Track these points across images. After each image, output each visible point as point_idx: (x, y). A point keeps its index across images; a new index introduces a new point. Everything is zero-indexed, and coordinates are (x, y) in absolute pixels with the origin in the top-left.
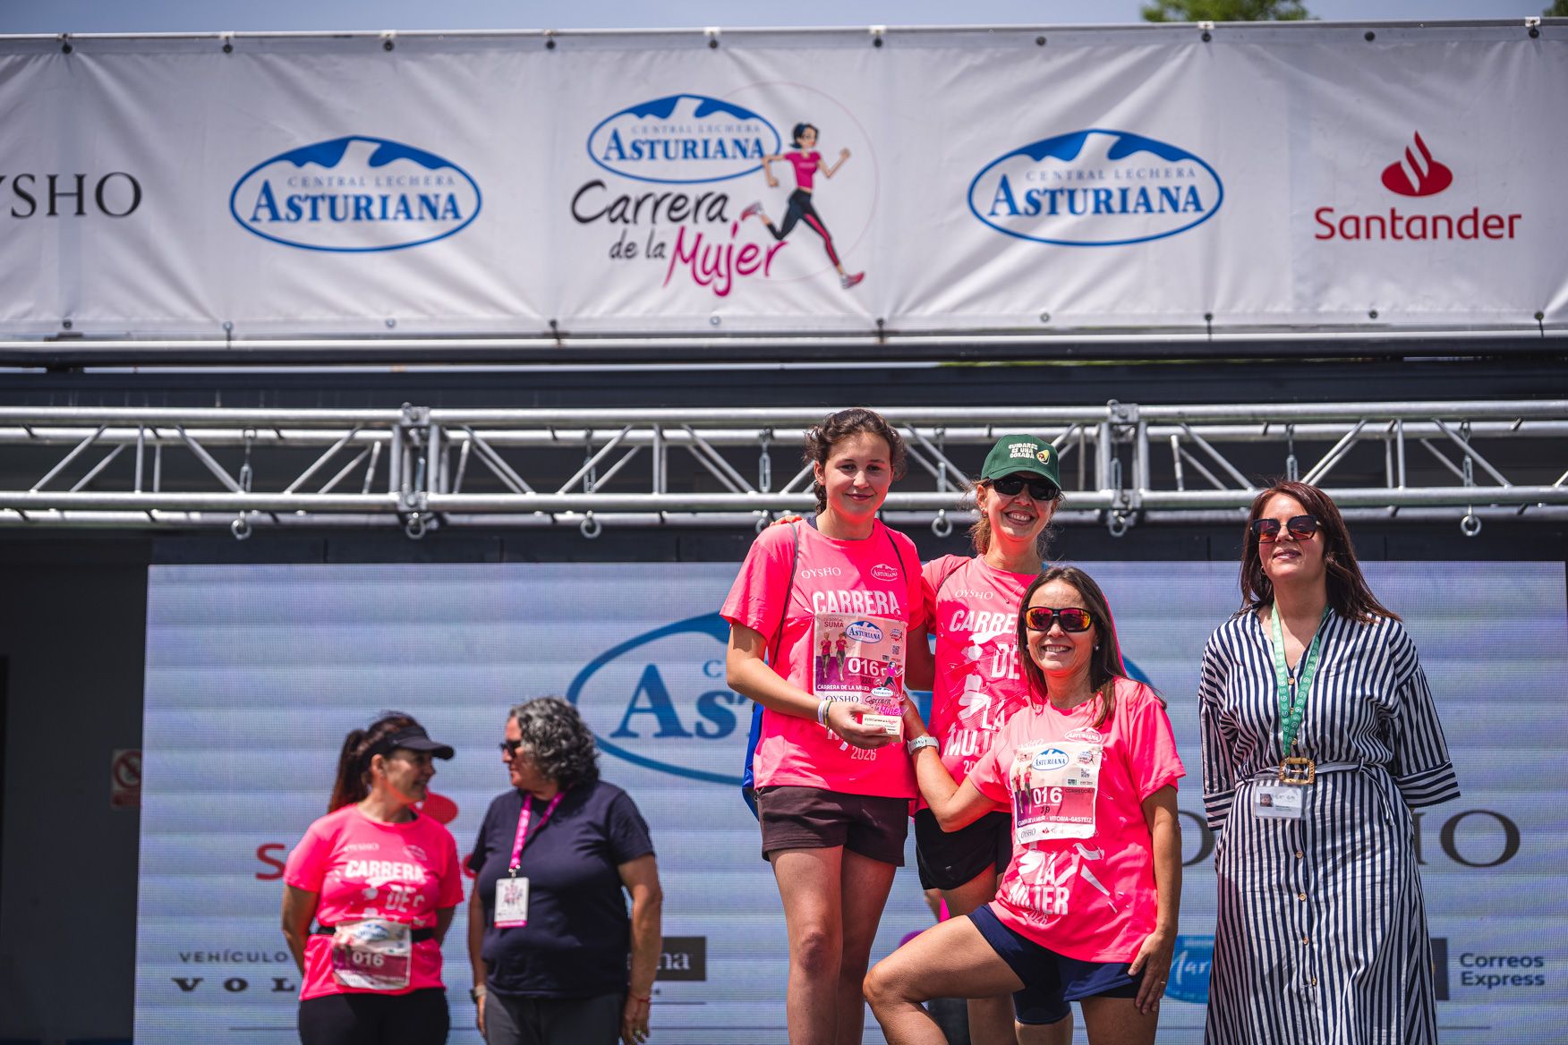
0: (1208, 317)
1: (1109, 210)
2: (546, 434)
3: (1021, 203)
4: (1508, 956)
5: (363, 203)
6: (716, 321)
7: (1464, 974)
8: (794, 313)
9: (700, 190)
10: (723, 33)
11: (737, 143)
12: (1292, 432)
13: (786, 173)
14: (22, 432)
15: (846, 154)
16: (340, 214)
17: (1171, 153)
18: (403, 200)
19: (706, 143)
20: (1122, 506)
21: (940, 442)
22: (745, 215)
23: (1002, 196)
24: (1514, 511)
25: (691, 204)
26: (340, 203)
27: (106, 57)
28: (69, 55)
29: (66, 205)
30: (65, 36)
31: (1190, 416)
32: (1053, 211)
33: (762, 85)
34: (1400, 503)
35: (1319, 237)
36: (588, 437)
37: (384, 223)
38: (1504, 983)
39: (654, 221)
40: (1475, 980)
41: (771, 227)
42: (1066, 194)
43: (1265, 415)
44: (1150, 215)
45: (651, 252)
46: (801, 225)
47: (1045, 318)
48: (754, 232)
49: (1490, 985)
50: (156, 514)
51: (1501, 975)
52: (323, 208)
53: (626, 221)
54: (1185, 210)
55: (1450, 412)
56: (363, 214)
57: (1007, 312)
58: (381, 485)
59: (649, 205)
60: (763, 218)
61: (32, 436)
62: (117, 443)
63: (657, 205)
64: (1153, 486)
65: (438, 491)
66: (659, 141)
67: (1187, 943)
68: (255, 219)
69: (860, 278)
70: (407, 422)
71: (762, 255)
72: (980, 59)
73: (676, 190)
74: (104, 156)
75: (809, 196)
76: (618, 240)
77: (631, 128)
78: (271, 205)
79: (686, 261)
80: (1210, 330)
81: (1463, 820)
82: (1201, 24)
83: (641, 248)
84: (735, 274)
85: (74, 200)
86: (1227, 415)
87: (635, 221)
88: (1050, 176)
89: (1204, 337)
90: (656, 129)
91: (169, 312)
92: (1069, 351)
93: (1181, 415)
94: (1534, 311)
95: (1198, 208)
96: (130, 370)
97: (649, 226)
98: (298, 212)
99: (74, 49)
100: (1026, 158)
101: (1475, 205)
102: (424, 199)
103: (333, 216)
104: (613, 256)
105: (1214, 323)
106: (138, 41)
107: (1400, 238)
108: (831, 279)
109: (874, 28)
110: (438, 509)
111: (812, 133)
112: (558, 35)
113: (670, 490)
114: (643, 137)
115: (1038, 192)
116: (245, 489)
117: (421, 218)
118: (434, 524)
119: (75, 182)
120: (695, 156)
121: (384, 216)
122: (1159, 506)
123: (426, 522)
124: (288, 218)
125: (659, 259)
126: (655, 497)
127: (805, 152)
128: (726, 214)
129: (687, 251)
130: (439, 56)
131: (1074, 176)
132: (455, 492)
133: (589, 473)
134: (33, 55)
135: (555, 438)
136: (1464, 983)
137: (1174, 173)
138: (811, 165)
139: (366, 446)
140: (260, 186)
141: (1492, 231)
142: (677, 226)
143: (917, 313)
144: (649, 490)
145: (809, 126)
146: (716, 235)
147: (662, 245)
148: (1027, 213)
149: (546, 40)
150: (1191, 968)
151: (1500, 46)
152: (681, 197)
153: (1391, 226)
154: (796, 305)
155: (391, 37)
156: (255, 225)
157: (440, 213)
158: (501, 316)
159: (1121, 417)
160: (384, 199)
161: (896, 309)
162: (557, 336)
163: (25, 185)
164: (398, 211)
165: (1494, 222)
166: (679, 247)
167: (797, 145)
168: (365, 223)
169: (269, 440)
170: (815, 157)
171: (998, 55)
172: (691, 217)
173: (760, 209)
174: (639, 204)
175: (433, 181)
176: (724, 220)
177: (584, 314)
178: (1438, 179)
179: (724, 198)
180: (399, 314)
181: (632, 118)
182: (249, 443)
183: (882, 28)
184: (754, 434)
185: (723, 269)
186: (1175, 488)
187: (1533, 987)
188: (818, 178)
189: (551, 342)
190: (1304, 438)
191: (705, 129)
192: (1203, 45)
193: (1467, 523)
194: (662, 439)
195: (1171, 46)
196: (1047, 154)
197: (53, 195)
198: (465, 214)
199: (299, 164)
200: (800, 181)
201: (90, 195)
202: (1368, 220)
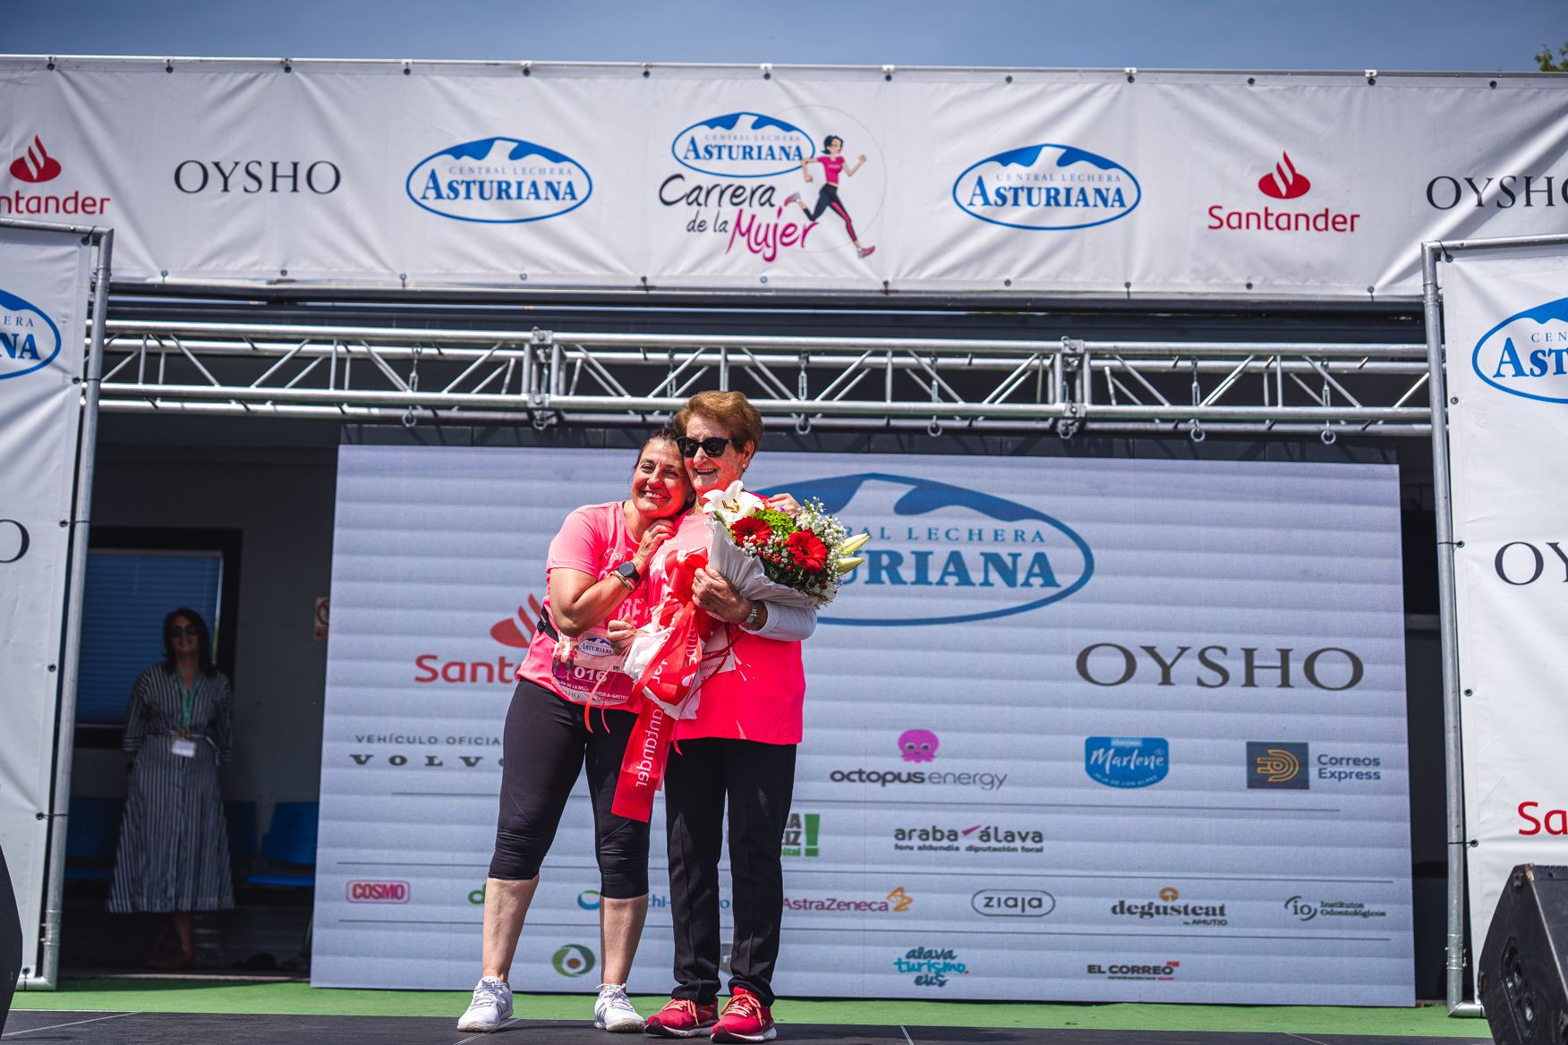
0: (1128, 285)
1: (1057, 204)
2: (640, 356)
3: (992, 197)
4: (1354, 757)
5: (504, 186)
6: (764, 280)
7: (1320, 770)
8: (821, 275)
9: (755, 183)
10: (774, 68)
11: (783, 148)
12: (1196, 365)
13: (819, 173)
14: (246, 346)
15: (863, 158)
16: (487, 195)
17: (1104, 163)
18: (534, 184)
19: (760, 148)
20: (1071, 415)
21: (934, 367)
22: (787, 202)
23: (978, 191)
24: (1359, 428)
25: (748, 193)
26: (487, 186)
27: (317, 76)
28: (289, 75)
29: (285, 184)
30: (287, 60)
31: (1123, 349)
32: (1016, 203)
33: (802, 107)
34: (1278, 420)
35: (1211, 227)
36: (671, 356)
37: (520, 201)
38: (1351, 777)
39: (720, 205)
40: (1328, 775)
41: (806, 211)
42: (1026, 191)
43: (1178, 350)
44: (1087, 208)
45: (717, 228)
46: (828, 210)
47: (1008, 283)
48: (794, 215)
49: (1340, 778)
50: (346, 408)
51: (1348, 771)
52: (475, 190)
53: (699, 205)
54: (1112, 206)
55: (1317, 351)
56: (504, 195)
57: (980, 277)
58: (515, 388)
59: (716, 192)
60: (801, 204)
61: (254, 348)
62: (317, 355)
63: (722, 193)
64: (1094, 401)
65: (558, 393)
66: (725, 146)
67: (1114, 743)
68: (424, 197)
69: (871, 250)
70: (536, 341)
71: (800, 232)
72: (963, 90)
73: (737, 182)
74: (313, 149)
75: (835, 189)
76: (693, 218)
77: (704, 136)
78: (437, 187)
79: (743, 235)
80: (1128, 293)
81: (1322, 655)
82: (1127, 70)
84: (779, 245)
85: (291, 181)
86: (1150, 350)
87: (706, 205)
88: (1014, 177)
89: (1125, 297)
90: (723, 137)
91: (359, 265)
92: (1028, 304)
93: (1116, 349)
94: (1367, 286)
95: (1122, 205)
96: (330, 304)
97: (717, 208)
98: (457, 193)
99: (293, 69)
100: (996, 164)
101: (1327, 207)
102: (549, 184)
103: (482, 196)
104: (689, 230)
105: (1131, 289)
106: (341, 64)
107: (1271, 229)
108: (850, 251)
109: (885, 67)
110: (558, 407)
111: (839, 143)
112: (651, 66)
114: (713, 143)
115: (1005, 189)
116: (413, 390)
117: (547, 199)
118: (554, 420)
119: (291, 167)
120: (751, 158)
121: (519, 197)
122: (1099, 416)
123: (548, 418)
124: (449, 198)
125: (723, 232)
127: (833, 157)
128: (773, 201)
129: (744, 227)
130: (563, 81)
131: (1032, 178)
132: (571, 393)
133: (671, 382)
134: (262, 73)
135: (646, 359)
136: (1320, 777)
137: (1105, 178)
138: (837, 167)
139: (503, 362)
140: (429, 173)
141: (1338, 226)
142: (737, 208)
143: (912, 277)
145: (836, 137)
146: (766, 216)
147: (726, 222)
148: (996, 204)
149: (643, 70)
150: (1117, 762)
151: (1348, 89)
152: (740, 187)
153: (1264, 219)
154: (824, 269)
155: (528, 66)
156: (423, 202)
157: (561, 195)
158: (605, 273)
159: (1071, 349)
160: (520, 184)
161: (897, 274)
162: (647, 288)
163: (254, 169)
164: (530, 193)
165: (1339, 219)
166: (738, 224)
167: (827, 152)
168: (505, 201)
169: (432, 355)
170: (840, 160)
171: (977, 88)
172: (747, 202)
173: (799, 198)
174: (708, 193)
175: (557, 171)
176: (772, 205)
177: (666, 273)
178: (1299, 186)
179: (772, 189)
180: (528, 271)
181: (706, 128)
182: (416, 356)
183: (891, 67)
184: (794, 359)
185: (770, 241)
186: (1109, 403)
187: (1372, 781)
188: (842, 175)
189: (644, 292)
190: (1204, 371)
191: (759, 138)
192: (1128, 84)
193: (1325, 435)
194: (726, 360)
195: (1105, 84)
196: (1012, 161)
197: (275, 176)
198: (580, 196)
199: (458, 157)
200: (829, 178)
201: (303, 177)
202: (1248, 215)
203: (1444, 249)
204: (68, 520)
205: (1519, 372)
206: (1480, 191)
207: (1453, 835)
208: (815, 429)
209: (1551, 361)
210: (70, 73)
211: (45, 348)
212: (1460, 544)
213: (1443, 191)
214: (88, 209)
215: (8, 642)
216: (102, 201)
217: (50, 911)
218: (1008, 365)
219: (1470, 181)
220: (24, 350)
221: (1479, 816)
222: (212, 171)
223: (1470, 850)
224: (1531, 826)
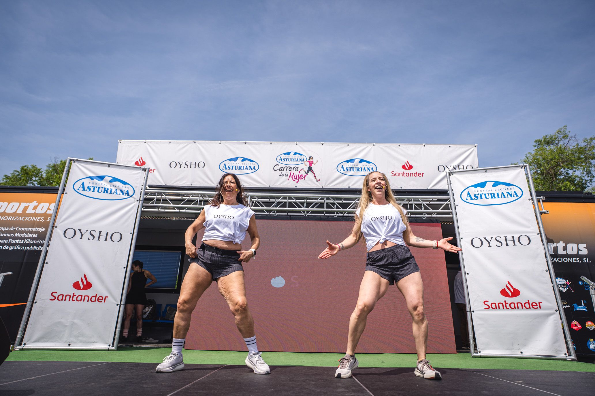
1: (359, 171)
3: (345, 169)
5: (240, 167)
6: (296, 186)
9: (294, 166)
10: (298, 143)
11: (300, 159)
13: (308, 165)
14: (181, 197)
15: (317, 161)
16: (236, 169)
17: (369, 162)
18: (247, 167)
19: (295, 159)
21: (335, 201)
22: (301, 170)
23: (342, 168)
25: (293, 168)
26: (236, 167)
27: (201, 144)
28: (195, 144)
29: (193, 166)
30: (195, 141)
32: (350, 171)
33: (304, 150)
34: (413, 213)
35: (392, 176)
36: (275, 200)
39: (286, 171)
41: (305, 172)
42: (352, 168)
44: (365, 171)
46: (310, 172)
47: (349, 187)
52: (234, 168)
53: (282, 171)
54: (371, 171)
57: (343, 186)
59: (286, 168)
60: (304, 170)
62: (196, 200)
63: (287, 168)
66: (288, 159)
68: (223, 169)
69: (319, 180)
71: (304, 176)
72: (338, 147)
73: (290, 166)
74: (199, 159)
75: (312, 167)
76: (281, 173)
77: (283, 157)
78: (226, 167)
79: (291, 177)
82: (373, 143)
83: (284, 175)
84: (299, 179)
88: (350, 165)
90: (287, 157)
91: (208, 183)
94: (427, 187)
95: (373, 170)
98: (230, 168)
100: (346, 163)
101: (417, 172)
102: (250, 167)
103: (235, 169)
104: (280, 176)
107: (405, 176)
108: (315, 180)
111: (312, 158)
112: (272, 142)
113: (289, 207)
114: (285, 158)
115: (348, 168)
117: (249, 170)
119: (195, 163)
120: (293, 161)
121: (243, 169)
124: (228, 169)
125: (287, 176)
126: (287, 208)
127: (311, 161)
128: (298, 170)
129: (292, 175)
130: (253, 145)
131: (353, 165)
133: (275, 204)
134: (189, 144)
135: (270, 200)
137: (369, 165)
140: (224, 164)
141: (419, 175)
142: (290, 171)
143: (328, 186)
144: (286, 207)
146: (296, 173)
147: (288, 174)
148: (346, 171)
149: (270, 143)
151: (420, 147)
152: (291, 167)
153: (403, 174)
154: (309, 184)
155: (246, 142)
156: (223, 170)
157: (252, 169)
158: (261, 185)
160: (244, 167)
161: (325, 185)
162: (270, 188)
163: (187, 163)
166: (290, 175)
167: (310, 160)
168: (240, 170)
170: (312, 161)
171: (341, 147)
172: (292, 170)
174: (284, 168)
175: (251, 164)
176: (298, 171)
177: (275, 185)
178: (411, 167)
179: (298, 167)
180: (245, 184)
181: (284, 155)
183: (323, 143)
184: (303, 201)
185: (297, 178)
188: (313, 164)
191: (295, 157)
192: (373, 146)
193: (423, 217)
194: (288, 201)
195: (368, 146)
196: (349, 162)
197: (191, 165)
198: (256, 169)
199: (230, 161)
200: (310, 165)
201: (197, 165)
202: (400, 173)
203: (451, 172)
204: (132, 233)
205: (472, 199)
206: (449, 168)
207: (468, 309)
208: (308, 216)
209: (479, 196)
210: (150, 144)
211: (131, 193)
212: (462, 238)
213: (441, 168)
214: (150, 171)
215: (114, 261)
216: (154, 170)
217: (117, 329)
218: (351, 202)
219: (446, 166)
220: (126, 194)
221: (474, 304)
222: (178, 164)
223: (472, 313)
224: (487, 307)
